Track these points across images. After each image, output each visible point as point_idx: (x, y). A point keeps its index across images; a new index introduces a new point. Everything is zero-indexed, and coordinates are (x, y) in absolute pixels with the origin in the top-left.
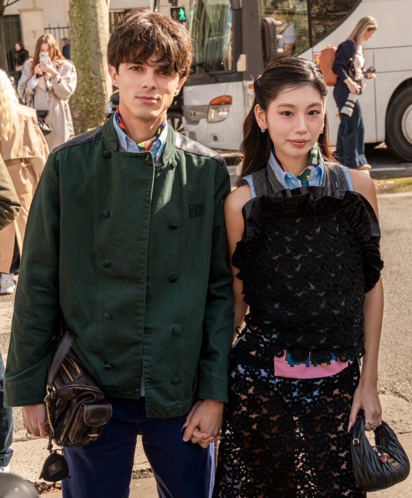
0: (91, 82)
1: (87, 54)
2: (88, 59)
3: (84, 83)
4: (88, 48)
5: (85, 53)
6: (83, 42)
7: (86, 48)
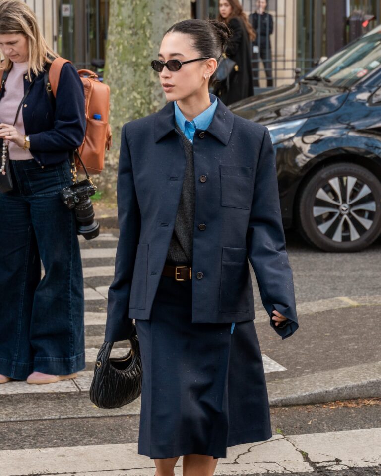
0: (150, 93)
1: (145, 33)
2: (146, 43)
3: (135, 94)
4: (149, 22)
5: (141, 32)
6: (139, 10)
7: (144, 22)
